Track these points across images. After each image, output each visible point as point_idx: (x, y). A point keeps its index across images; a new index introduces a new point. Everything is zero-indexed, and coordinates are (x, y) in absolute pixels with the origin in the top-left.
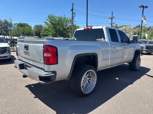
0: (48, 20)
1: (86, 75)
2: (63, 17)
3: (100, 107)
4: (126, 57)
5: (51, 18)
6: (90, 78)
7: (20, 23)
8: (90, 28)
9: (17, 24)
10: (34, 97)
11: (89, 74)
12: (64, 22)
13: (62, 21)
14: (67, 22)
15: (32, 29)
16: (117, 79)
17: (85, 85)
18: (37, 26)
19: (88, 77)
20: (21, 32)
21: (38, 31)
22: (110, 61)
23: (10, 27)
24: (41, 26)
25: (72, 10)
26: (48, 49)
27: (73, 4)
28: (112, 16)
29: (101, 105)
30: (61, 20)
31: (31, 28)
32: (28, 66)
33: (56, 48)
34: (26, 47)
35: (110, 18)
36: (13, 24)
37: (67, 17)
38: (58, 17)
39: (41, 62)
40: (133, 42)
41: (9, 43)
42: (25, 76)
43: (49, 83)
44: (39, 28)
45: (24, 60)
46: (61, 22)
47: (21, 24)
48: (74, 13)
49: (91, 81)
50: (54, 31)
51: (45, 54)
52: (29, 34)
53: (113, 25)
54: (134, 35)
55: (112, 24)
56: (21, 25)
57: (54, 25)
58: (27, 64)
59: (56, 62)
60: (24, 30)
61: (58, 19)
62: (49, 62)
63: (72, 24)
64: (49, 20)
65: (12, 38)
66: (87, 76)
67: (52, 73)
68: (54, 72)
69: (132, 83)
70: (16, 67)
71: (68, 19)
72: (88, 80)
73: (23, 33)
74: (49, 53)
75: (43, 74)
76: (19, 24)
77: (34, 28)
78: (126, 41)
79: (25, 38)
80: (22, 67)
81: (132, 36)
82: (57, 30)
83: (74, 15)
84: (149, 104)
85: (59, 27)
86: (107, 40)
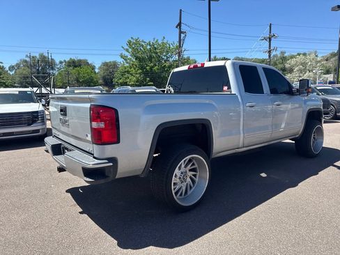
0: (127, 50)
1: (185, 167)
2: (160, 42)
3: (210, 235)
4: (283, 126)
5: (134, 46)
6: (194, 173)
7: (71, 59)
8: (199, 65)
9: (65, 61)
10: (80, 213)
11: (193, 164)
12: (161, 53)
13: (158, 51)
14: (167, 52)
15: (97, 71)
16: (263, 175)
17: (184, 188)
18: (107, 65)
19: (190, 170)
20: (72, 78)
21: (108, 75)
22: (242, 135)
23: (53, 69)
24: (115, 65)
25: (179, 25)
26: (99, 114)
27: (181, 12)
28: (270, 32)
29: (215, 231)
30: (155, 49)
31: (93, 68)
32: (67, 149)
33: (116, 111)
34: (63, 111)
35: (265, 39)
36: (57, 62)
37: (170, 42)
38: (150, 42)
39: (87, 139)
40: (299, 92)
41: (44, 103)
42: (61, 170)
43: (102, 181)
44: (110, 67)
45: (61, 136)
46: (156, 53)
47: (74, 62)
48: (183, 33)
49: (197, 180)
50: (140, 73)
51: (93, 123)
52: (90, 83)
53: (273, 53)
54: (324, 74)
55: (270, 52)
56: (74, 64)
57: (140, 61)
58: (66, 145)
59: (116, 139)
60: (79, 74)
61: (149, 47)
62: (101, 140)
63: (179, 56)
64: (130, 50)
65: (53, 92)
66: (189, 167)
67: (106, 161)
68: (113, 160)
69: (295, 185)
70: (47, 151)
71: (171, 46)
72: (191, 178)
73: (78, 81)
74: (101, 121)
75: (91, 163)
76: (69, 62)
77: (100, 68)
78: (285, 90)
79: (76, 91)
80: (58, 150)
81: (320, 77)
82: (147, 71)
83: (182, 35)
84: (323, 230)
85: (152, 64)
86: (234, 90)
